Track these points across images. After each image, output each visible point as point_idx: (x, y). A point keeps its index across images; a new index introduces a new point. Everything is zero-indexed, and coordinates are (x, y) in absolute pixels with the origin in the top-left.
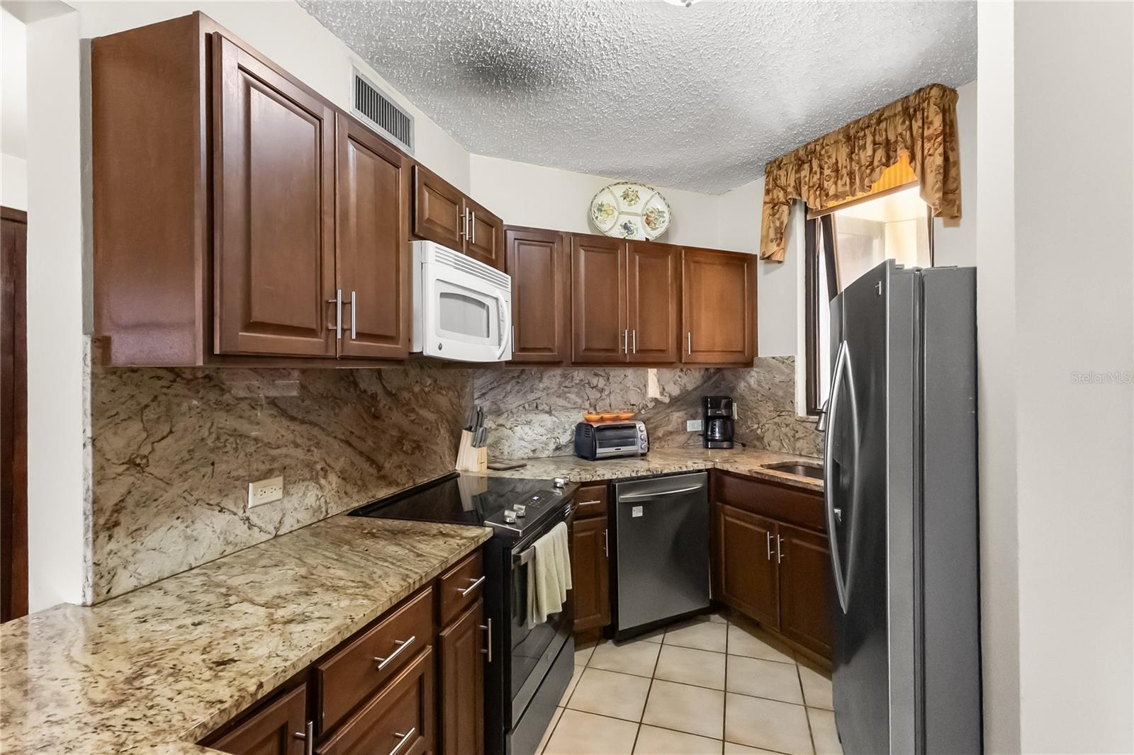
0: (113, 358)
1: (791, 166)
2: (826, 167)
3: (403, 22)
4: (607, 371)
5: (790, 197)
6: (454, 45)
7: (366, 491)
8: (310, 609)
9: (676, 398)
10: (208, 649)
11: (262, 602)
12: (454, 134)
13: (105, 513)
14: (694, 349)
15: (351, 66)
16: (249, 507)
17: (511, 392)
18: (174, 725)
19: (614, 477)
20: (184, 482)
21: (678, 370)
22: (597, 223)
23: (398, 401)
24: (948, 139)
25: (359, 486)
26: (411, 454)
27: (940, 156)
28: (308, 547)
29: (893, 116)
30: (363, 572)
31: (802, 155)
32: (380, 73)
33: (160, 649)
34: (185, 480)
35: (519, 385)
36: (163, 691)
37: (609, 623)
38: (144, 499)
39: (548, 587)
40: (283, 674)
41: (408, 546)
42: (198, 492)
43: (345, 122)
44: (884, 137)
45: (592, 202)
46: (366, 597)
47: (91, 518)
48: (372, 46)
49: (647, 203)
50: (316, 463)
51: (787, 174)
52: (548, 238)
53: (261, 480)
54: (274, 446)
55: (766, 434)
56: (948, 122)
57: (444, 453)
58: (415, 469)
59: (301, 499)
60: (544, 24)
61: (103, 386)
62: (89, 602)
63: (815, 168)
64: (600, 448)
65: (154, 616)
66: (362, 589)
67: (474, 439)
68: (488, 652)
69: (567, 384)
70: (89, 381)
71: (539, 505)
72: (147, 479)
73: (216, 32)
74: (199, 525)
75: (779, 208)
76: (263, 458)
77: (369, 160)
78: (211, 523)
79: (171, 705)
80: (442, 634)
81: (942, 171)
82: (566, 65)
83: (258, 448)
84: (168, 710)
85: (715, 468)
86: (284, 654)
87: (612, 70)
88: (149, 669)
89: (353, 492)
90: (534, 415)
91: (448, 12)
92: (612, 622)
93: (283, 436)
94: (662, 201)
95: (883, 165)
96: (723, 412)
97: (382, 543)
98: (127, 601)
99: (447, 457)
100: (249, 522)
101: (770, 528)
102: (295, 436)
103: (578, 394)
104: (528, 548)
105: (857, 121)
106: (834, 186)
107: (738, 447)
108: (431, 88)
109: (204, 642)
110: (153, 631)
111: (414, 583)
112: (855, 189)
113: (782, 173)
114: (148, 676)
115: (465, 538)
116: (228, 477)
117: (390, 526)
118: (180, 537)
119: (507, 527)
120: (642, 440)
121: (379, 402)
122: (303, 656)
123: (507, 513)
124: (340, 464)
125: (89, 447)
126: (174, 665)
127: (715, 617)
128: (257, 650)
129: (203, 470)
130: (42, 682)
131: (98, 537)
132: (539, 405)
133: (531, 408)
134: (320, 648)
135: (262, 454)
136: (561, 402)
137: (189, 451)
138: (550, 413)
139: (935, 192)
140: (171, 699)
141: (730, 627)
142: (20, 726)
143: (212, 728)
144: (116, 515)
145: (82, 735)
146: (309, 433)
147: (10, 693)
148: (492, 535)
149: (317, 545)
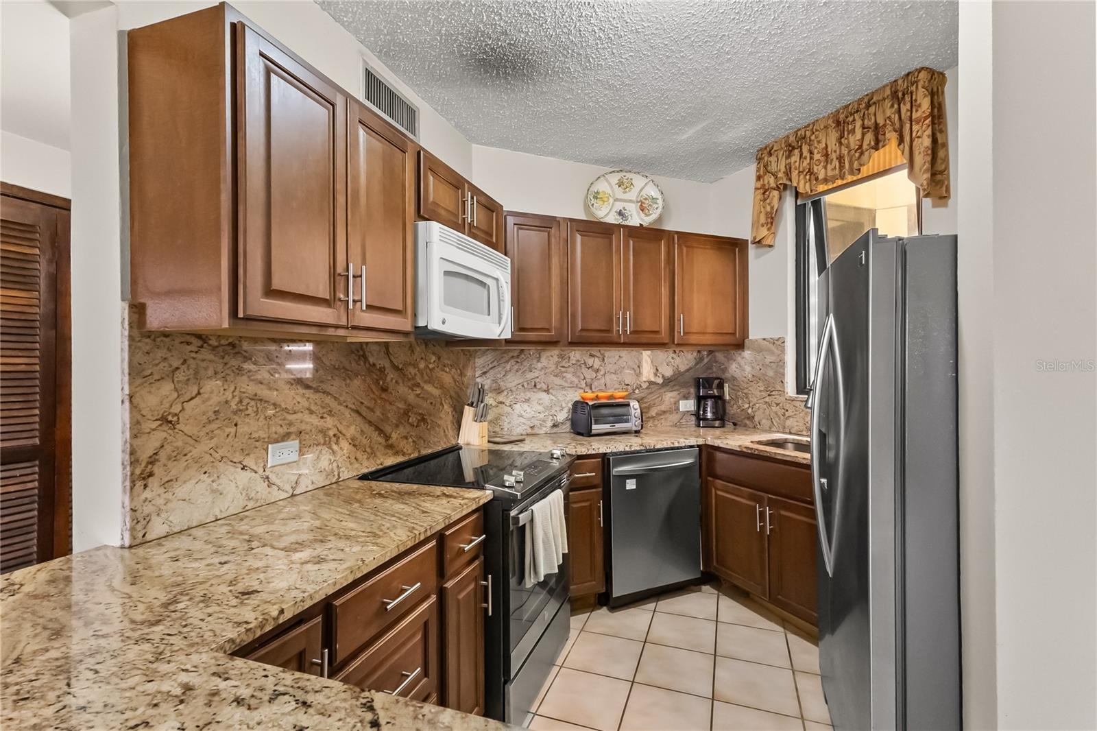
0: (148, 322)
1: (782, 153)
2: (816, 151)
3: (410, 16)
4: (602, 352)
5: (781, 182)
6: (457, 37)
7: (375, 458)
8: (325, 553)
9: (669, 379)
10: (234, 583)
11: (281, 547)
12: (457, 126)
13: (141, 464)
14: (686, 331)
15: (361, 60)
16: (269, 466)
17: (510, 371)
18: (206, 640)
19: (608, 451)
20: (211, 440)
21: (671, 352)
22: (593, 209)
23: (404, 375)
24: (936, 121)
25: (368, 453)
26: (417, 427)
27: (929, 138)
28: (322, 504)
29: (882, 100)
30: (372, 525)
31: (792, 141)
32: (388, 66)
33: (191, 582)
34: (211, 438)
35: (518, 364)
36: (195, 613)
37: (604, 591)
38: (175, 454)
39: (545, 549)
40: (302, 603)
41: (414, 505)
42: (223, 450)
43: (356, 107)
44: (873, 121)
45: (588, 190)
46: (376, 544)
47: (128, 468)
48: (381, 40)
49: (641, 190)
50: (330, 429)
51: (778, 160)
52: (546, 223)
53: (278, 442)
54: (290, 412)
55: (756, 414)
56: (936, 104)
57: (447, 427)
58: (419, 440)
59: (315, 462)
60: (542, 15)
61: (140, 348)
62: (127, 544)
63: (806, 153)
64: (595, 424)
65: (185, 557)
66: (372, 538)
67: (476, 415)
68: (488, 606)
69: (564, 364)
70: (127, 343)
71: (536, 472)
72: (177, 436)
73: (240, 21)
74: (223, 480)
75: (770, 193)
76: (280, 422)
77: (378, 145)
78: (235, 479)
79: (202, 624)
80: (445, 585)
81: (930, 152)
82: (563, 55)
83: (277, 412)
84: (200, 628)
85: (706, 444)
86: (303, 587)
87: (606, 59)
88: (182, 597)
89: (363, 458)
90: (532, 393)
91: (451, 5)
92: (607, 590)
93: (299, 403)
94: (656, 188)
95: (872, 148)
96: (716, 392)
97: (390, 501)
98: (160, 545)
99: (450, 430)
100: (268, 481)
101: (759, 500)
102: (310, 403)
103: (575, 374)
104: (526, 511)
105: (847, 106)
106: (823, 170)
107: (730, 426)
108: (435, 80)
109: (230, 577)
110: (185, 568)
111: (420, 534)
112: (845, 172)
113: (773, 159)
114: (181, 602)
115: (466, 499)
116: (250, 438)
117: (397, 488)
118: (207, 490)
119: (506, 490)
120: (636, 418)
121: (386, 376)
122: (320, 589)
123: (506, 477)
124: (352, 431)
125: (127, 404)
126: (205, 594)
127: (706, 588)
128: (278, 583)
129: (227, 430)
130: (88, 605)
131: (134, 485)
132: (538, 384)
133: (529, 386)
134: (335, 584)
135: (280, 418)
136: (558, 381)
137: (215, 412)
138: (547, 391)
139: (923, 174)
140: (202, 620)
141: (720, 597)
142: (70, 638)
143: (239, 645)
144: (150, 466)
145: (125, 646)
146: (322, 401)
147: (60, 613)
148: (492, 497)
149: (331, 504)
